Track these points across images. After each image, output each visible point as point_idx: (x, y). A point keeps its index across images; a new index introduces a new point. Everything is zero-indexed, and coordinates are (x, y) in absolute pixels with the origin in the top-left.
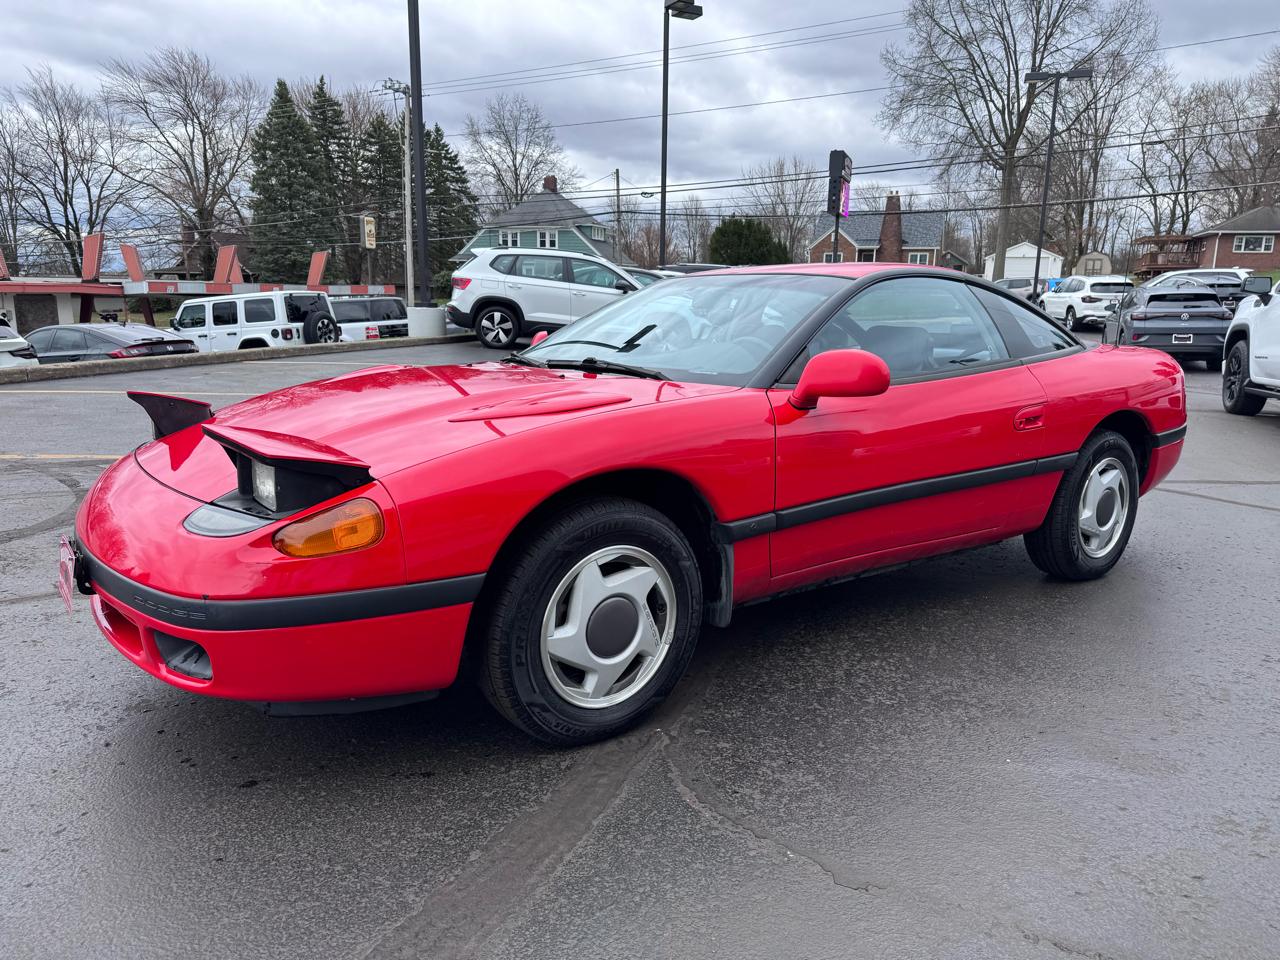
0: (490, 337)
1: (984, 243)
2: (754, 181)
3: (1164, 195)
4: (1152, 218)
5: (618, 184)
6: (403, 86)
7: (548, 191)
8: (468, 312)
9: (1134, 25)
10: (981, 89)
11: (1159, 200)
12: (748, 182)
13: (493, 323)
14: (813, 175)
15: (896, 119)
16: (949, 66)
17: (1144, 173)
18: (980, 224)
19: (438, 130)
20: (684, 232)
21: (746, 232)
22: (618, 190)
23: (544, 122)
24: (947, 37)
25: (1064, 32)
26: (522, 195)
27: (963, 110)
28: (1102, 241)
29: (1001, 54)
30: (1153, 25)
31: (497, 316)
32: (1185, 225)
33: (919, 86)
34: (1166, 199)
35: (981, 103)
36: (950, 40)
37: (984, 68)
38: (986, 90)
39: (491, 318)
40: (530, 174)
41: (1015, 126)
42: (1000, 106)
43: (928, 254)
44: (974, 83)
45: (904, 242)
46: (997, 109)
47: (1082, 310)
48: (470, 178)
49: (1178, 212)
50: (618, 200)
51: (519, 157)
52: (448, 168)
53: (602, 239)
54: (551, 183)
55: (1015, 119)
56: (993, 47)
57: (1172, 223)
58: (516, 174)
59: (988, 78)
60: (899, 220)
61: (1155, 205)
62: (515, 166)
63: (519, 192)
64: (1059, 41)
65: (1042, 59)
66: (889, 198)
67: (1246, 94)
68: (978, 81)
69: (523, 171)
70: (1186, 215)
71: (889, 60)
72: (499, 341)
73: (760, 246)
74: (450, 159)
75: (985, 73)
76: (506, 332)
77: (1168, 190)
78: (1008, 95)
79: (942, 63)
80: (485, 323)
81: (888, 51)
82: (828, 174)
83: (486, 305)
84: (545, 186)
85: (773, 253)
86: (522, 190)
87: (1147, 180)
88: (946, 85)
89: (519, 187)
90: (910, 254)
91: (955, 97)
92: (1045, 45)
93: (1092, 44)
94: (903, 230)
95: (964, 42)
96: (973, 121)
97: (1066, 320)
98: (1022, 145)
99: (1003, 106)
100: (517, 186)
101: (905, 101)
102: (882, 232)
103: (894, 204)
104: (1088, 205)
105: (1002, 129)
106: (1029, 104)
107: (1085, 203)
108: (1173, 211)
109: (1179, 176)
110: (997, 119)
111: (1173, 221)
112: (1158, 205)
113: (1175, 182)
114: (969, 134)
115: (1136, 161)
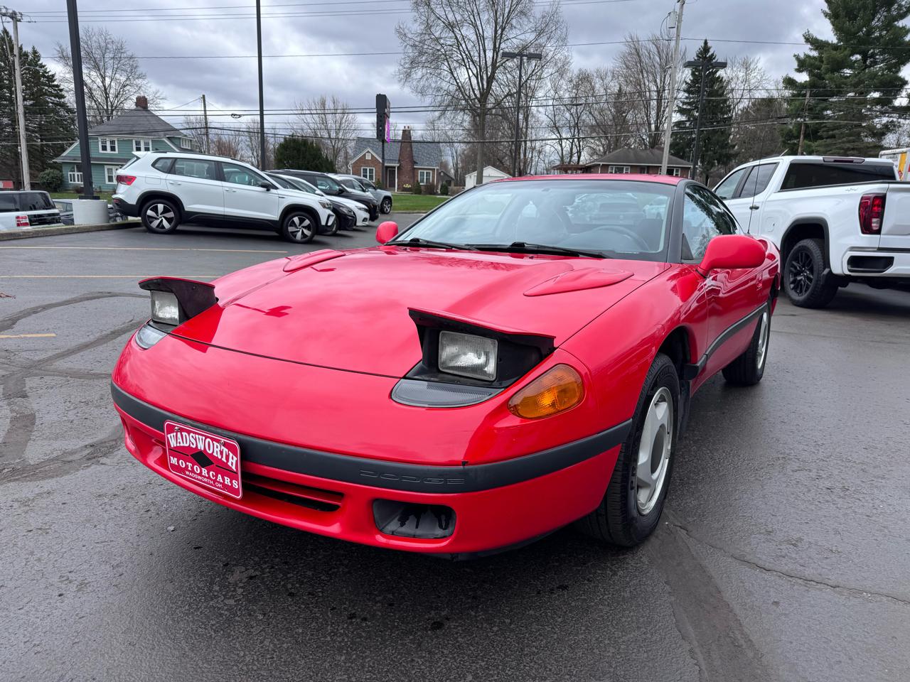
0: (155, 224)
1: (460, 165)
2: (304, 112)
3: (567, 139)
4: (560, 153)
5: (205, 107)
6: (10, 11)
7: (139, 108)
8: (135, 203)
9: (554, 28)
10: (463, 60)
11: (564, 141)
12: (300, 112)
13: (157, 212)
14: (347, 111)
15: (408, 75)
16: (442, 41)
17: (555, 124)
18: (456, 153)
19: (35, 52)
20: (248, 145)
21: (303, 148)
22: (205, 111)
23: (129, 53)
24: (440, 22)
25: (512, 27)
26: (112, 110)
27: (452, 73)
28: (529, 167)
29: (474, 38)
30: (565, 29)
31: (161, 207)
32: (579, 157)
33: (421, 53)
34: (568, 142)
35: (463, 69)
36: (442, 24)
37: (464, 45)
38: (466, 61)
39: (155, 209)
40: (119, 94)
41: (485, 86)
42: (475, 72)
43: (431, 172)
44: (459, 55)
45: (415, 163)
46: (473, 74)
48: (66, 94)
49: (575, 150)
50: (206, 119)
51: (108, 81)
52: (46, 85)
53: (189, 148)
54: (142, 103)
55: (485, 83)
56: (468, 32)
57: (571, 157)
58: (106, 93)
59: (467, 53)
60: (411, 147)
61: (561, 145)
62: (105, 86)
63: (110, 108)
64: (510, 33)
65: (500, 43)
66: (403, 130)
67: (610, 78)
68: (461, 54)
69: (111, 91)
70: (579, 153)
71: (402, 34)
72: (163, 227)
73: (314, 160)
74: (48, 77)
75: (465, 50)
76: (169, 220)
77: (569, 136)
78: (480, 66)
79: (437, 39)
80: (150, 213)
81: (400, 27)
82: (375, 110)
83: (150, 198)
84: (137, 104)
85: (324, 165)
86: (112, 106)
87: (557, 128)
88: (441, 55)
89: (109, 103)
90: (419, 171)
91: (446, 64)
92: (502, 34)
93: (530, 37)
94: (414, 154)
95: (451, 26)
96: (458, 81)
98: (491, 100)
99: (477, 72)
100: (107, 103)
101: (414, 63)
102: (400, 155)
103: (407, 135)
104: (523, 143)
105: (477, 88)
106: (493, 72)
107: (521, 141)
108: (571, 149)
109: (574, 127)
110: (474, 81)
111: (571, 155)
112: (563, 145)
113: (572, 131)
114: (457, 90)
115: (550, 116)
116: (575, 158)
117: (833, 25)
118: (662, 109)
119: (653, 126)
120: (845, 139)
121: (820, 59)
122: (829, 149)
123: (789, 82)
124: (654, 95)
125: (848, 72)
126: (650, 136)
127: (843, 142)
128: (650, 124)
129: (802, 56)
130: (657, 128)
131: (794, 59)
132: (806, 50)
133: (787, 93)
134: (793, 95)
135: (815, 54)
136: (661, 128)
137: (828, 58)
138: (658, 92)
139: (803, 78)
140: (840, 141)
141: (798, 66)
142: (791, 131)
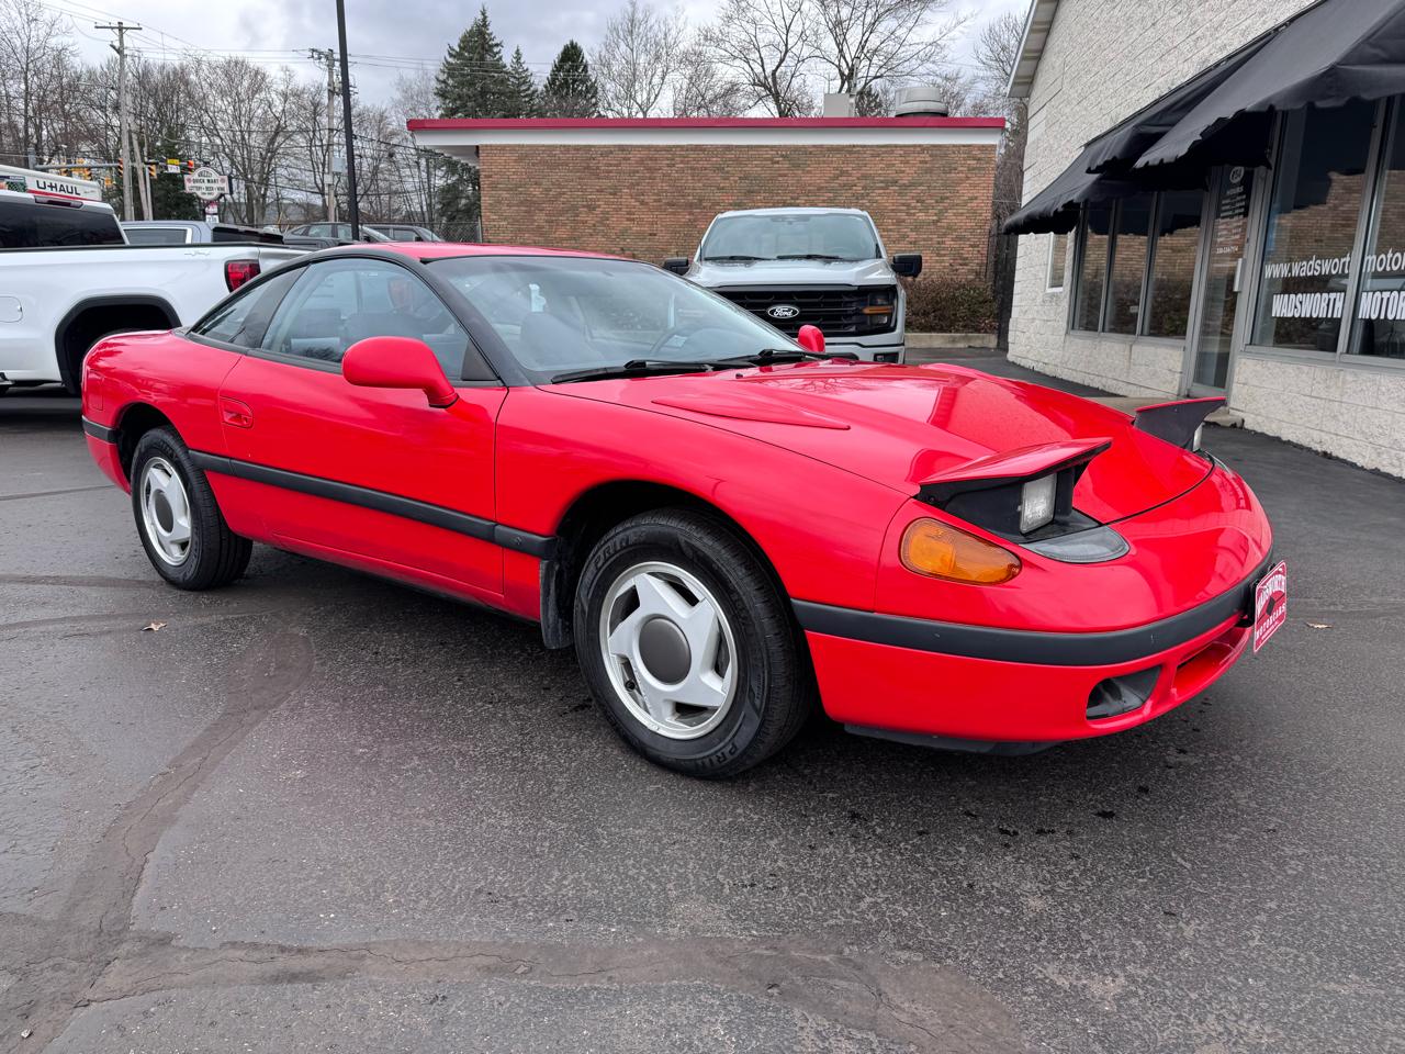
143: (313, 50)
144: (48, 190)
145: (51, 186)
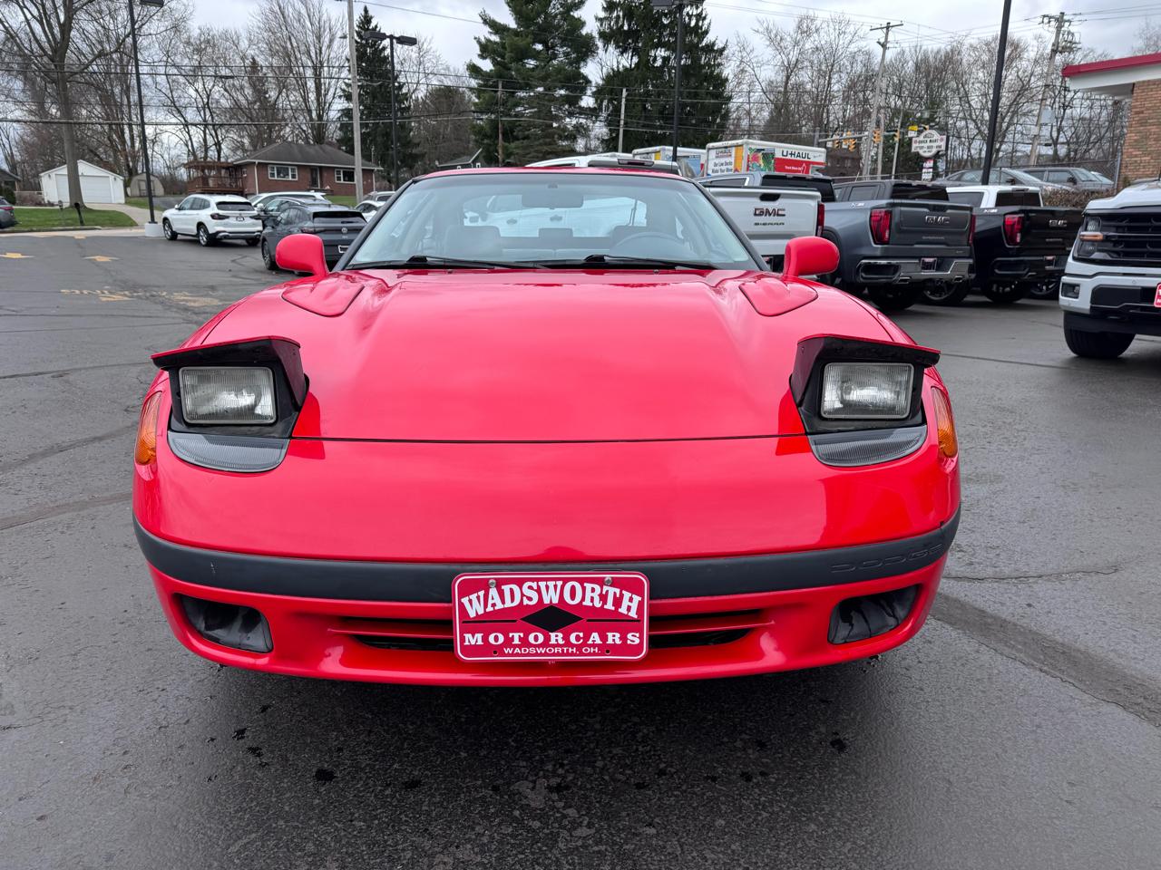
3: (196, 125)
4: (189, 145)
11: (191, 128)
17: (173, 102)
32: (219, 151)
34: (198, 129)
41: (58, 37)
42: (36, 14)
46: (34, 17)
47: (214, 226)
49: (210, 141)
55: (57, 32)
57: (206, 151)
61: (188, 133)
70: (218, 144)
77: (198, 121)
87: (177, 108)
97: (198, 235)
99: (40, 15)
104: (126, 127)
105: (43, 38)
106: (69, 18)
107: (123, 124)
108: (205, 140)
109: (204, 108)
110: (37, 27)
111: (207, 149)
112: (191, 132)
113: (202, 113)
114: (7, 39)
115: (164, 90)
116: (212, 153)
117: (510, 6)
118: (323, 92)
119: (314, 115)
120: (541, 141)
121: (503, 45)
122: (527, 151)
123: (474, 70)
124: (309, 73)
125: (531, 63)
126: (312, 128)
127: (541, 145)
128: (310, 111)
129: (483, 40)
130: (320, 117)
131: (475, 41)
132: (485, 33)
133: (474, 83)
134: (480, 85)
135: (495, 38)
136: (325, 118)
137: (511, 45)
138: (315, 68)
139: (487, 65)
140: (537, 143)
141: (481, 50)
142: (482, 127)
143: (1044, 16)
144: (789, 157)
145: (791, 154)
